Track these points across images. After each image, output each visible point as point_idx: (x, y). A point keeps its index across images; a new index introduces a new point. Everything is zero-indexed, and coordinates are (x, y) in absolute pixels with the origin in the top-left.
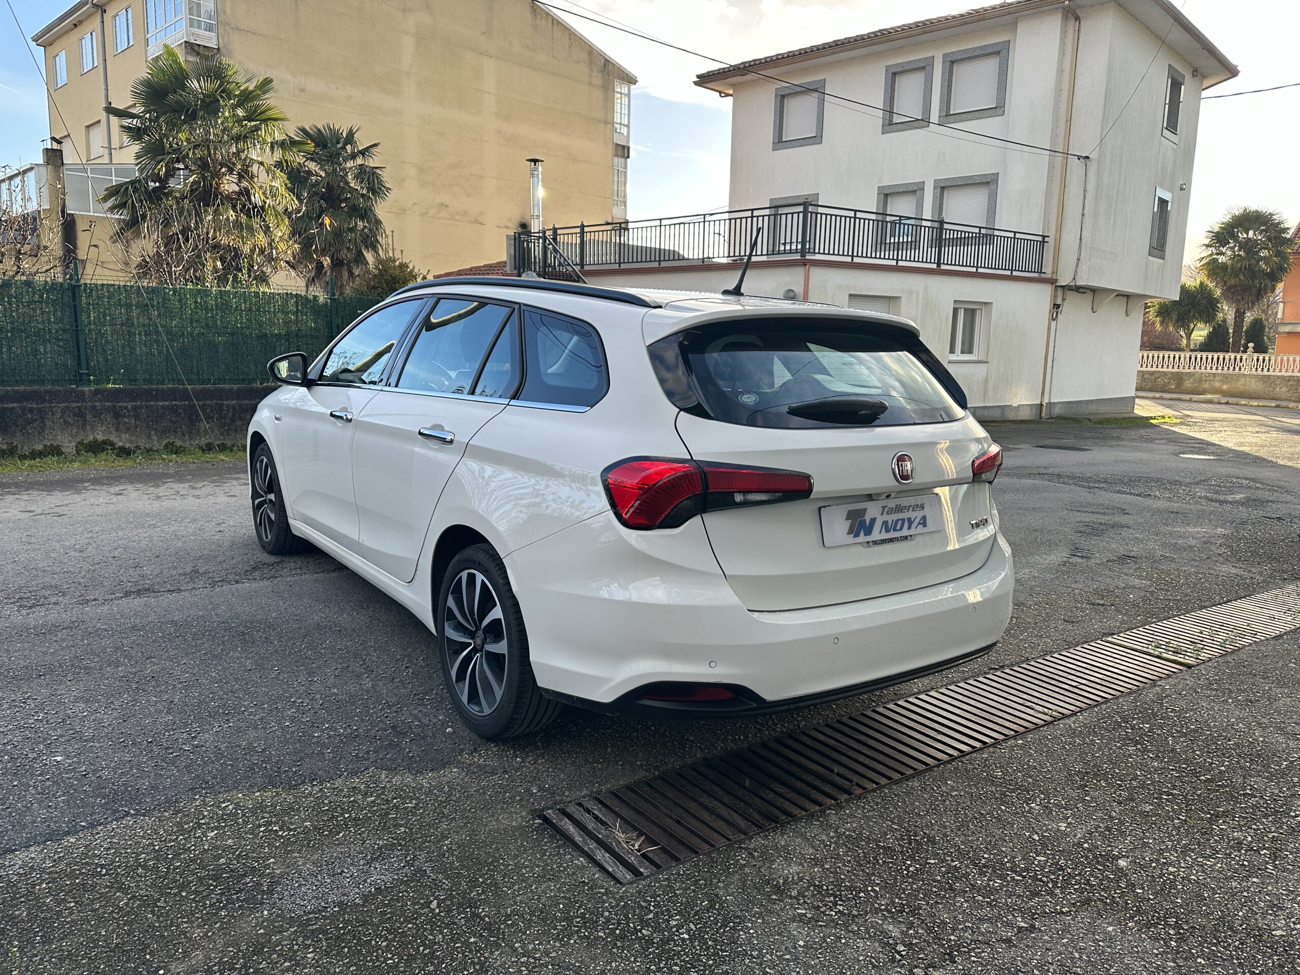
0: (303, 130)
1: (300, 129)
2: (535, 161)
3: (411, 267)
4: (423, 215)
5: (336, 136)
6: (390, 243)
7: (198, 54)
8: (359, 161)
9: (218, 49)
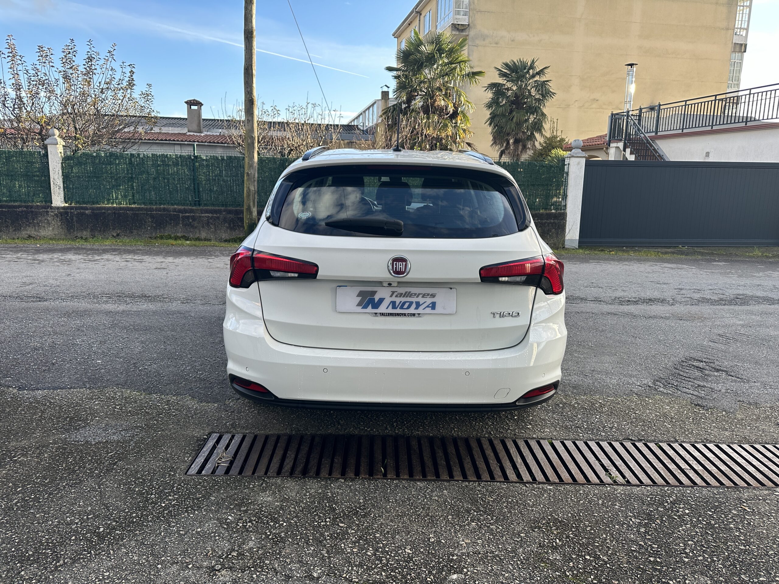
0: (507, 65)
1: (504, 64)
2: (631, 65)
3: (567, 140)
4: (580, 107)
5: (524, 66)
6: (555, 126)
7: (458, 29)
8: (537, 78)
9: (469, 25)
